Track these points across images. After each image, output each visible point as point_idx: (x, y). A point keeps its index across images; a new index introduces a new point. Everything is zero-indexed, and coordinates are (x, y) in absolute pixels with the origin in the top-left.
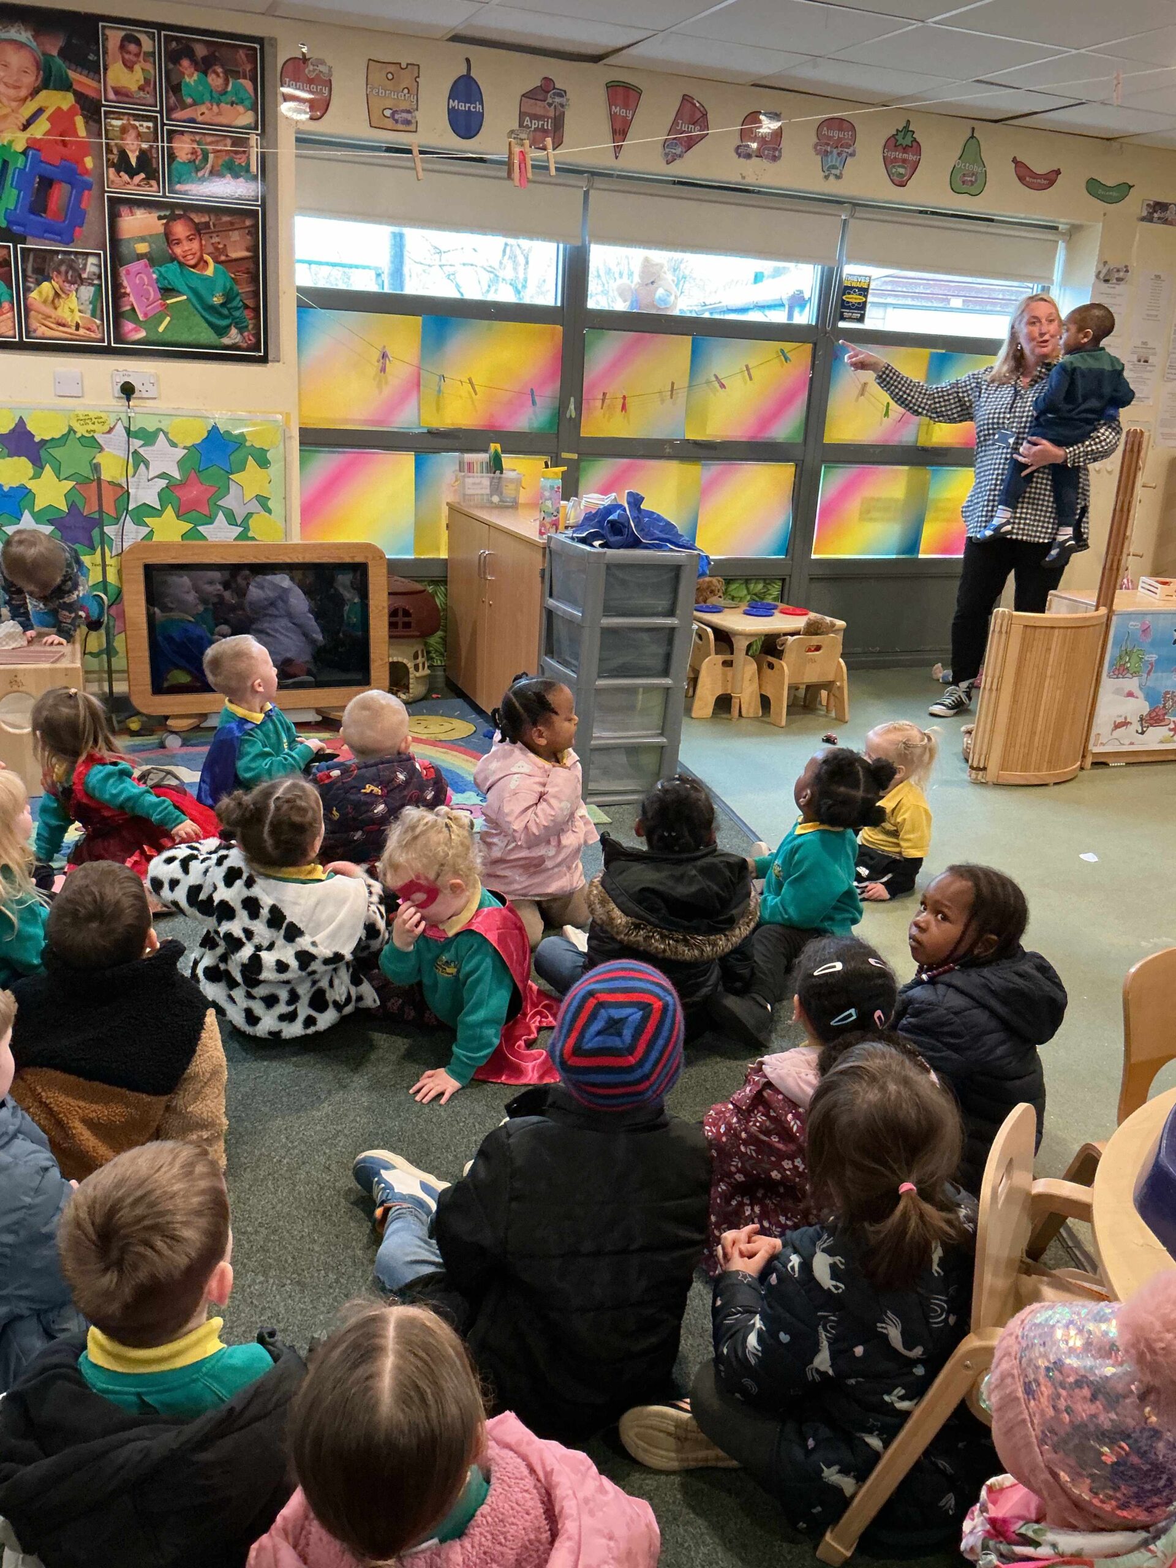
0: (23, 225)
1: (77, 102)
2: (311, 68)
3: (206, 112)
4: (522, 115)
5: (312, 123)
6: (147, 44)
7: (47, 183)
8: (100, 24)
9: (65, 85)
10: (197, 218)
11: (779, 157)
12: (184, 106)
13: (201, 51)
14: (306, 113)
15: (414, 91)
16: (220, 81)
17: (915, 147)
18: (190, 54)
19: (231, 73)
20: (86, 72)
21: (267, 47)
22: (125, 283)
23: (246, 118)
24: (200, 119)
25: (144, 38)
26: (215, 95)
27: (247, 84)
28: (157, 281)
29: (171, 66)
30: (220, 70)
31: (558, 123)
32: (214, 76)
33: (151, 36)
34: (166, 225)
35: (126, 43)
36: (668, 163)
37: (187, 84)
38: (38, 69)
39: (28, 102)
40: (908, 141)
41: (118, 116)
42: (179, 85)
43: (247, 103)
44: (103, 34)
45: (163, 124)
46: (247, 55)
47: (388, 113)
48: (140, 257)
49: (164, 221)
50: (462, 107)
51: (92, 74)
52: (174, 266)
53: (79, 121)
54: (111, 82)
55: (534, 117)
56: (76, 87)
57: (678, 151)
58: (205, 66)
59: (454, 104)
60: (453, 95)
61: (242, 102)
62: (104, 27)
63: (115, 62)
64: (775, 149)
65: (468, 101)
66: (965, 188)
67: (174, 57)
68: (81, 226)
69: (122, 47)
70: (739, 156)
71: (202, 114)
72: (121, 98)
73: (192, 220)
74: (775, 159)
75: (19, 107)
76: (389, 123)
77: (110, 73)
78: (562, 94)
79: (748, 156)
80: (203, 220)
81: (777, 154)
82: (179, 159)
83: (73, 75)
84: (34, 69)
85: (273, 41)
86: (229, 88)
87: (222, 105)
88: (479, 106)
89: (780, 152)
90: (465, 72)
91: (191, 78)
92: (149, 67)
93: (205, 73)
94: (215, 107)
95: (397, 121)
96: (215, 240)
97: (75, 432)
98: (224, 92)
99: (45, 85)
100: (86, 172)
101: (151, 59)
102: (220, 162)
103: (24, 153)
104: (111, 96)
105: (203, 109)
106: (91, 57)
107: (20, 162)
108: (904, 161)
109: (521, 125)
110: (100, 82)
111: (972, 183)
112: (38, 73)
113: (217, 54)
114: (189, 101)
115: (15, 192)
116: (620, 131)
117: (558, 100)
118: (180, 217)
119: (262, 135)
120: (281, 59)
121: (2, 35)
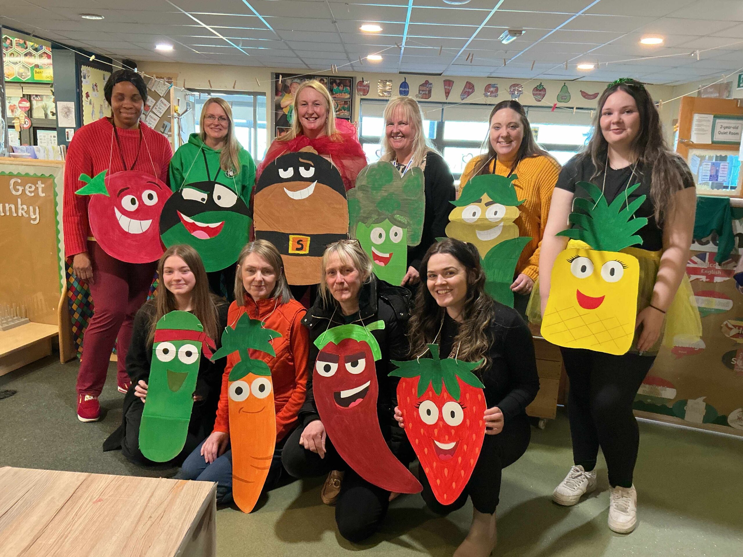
2: (365, 83)
4: (419, 91)
5: (364, 96)
6: (326, 81)
13: (338, 81)
16: (342, 88)
17: (544, 90)
18: (335, 82)
19: (345, 86)
21: (354, 80)
23: (348, 96)
24: (337, 97)
25: (325, 79)
27: (349, 88)
29: (331, 85)
30: (342, 85)
31: (430, 92)
33: (327, 79)
35: (321, 81)
36: (462, 100)
40: (541, 88)
42: (333, 89)
46: (349, 81)
47: (383, 92)
50: (403, 89)
55: (423, 91)
57: (465, 96)
58: (339, 85)
59: (401, 89)
60: (400, 87)
61: (347, 92)
64: (496, 94)
65: (405, 88)
66: (562, 101)
67: (332, 83)
70: (483, 96)
78: (431, 84)
79: (487, 96)
85: (355, 78)
87: (343, 93)
88: (408, 89)
89: (498, 95)
90: (404, 81)
91: (336, 88)
93: (339, 86)
94: (341, 94)
98: (343, 90)
102: (341, 107)
105: (338, 95)
108: (540, 94)
109: (419, 93)
111: (565, 99)
113: (342, 82)
114: (334, 93)
116: (447, 93)
117: (430, 86)
119: (352, 100)
120: (357, 82)
121: (294, 81)
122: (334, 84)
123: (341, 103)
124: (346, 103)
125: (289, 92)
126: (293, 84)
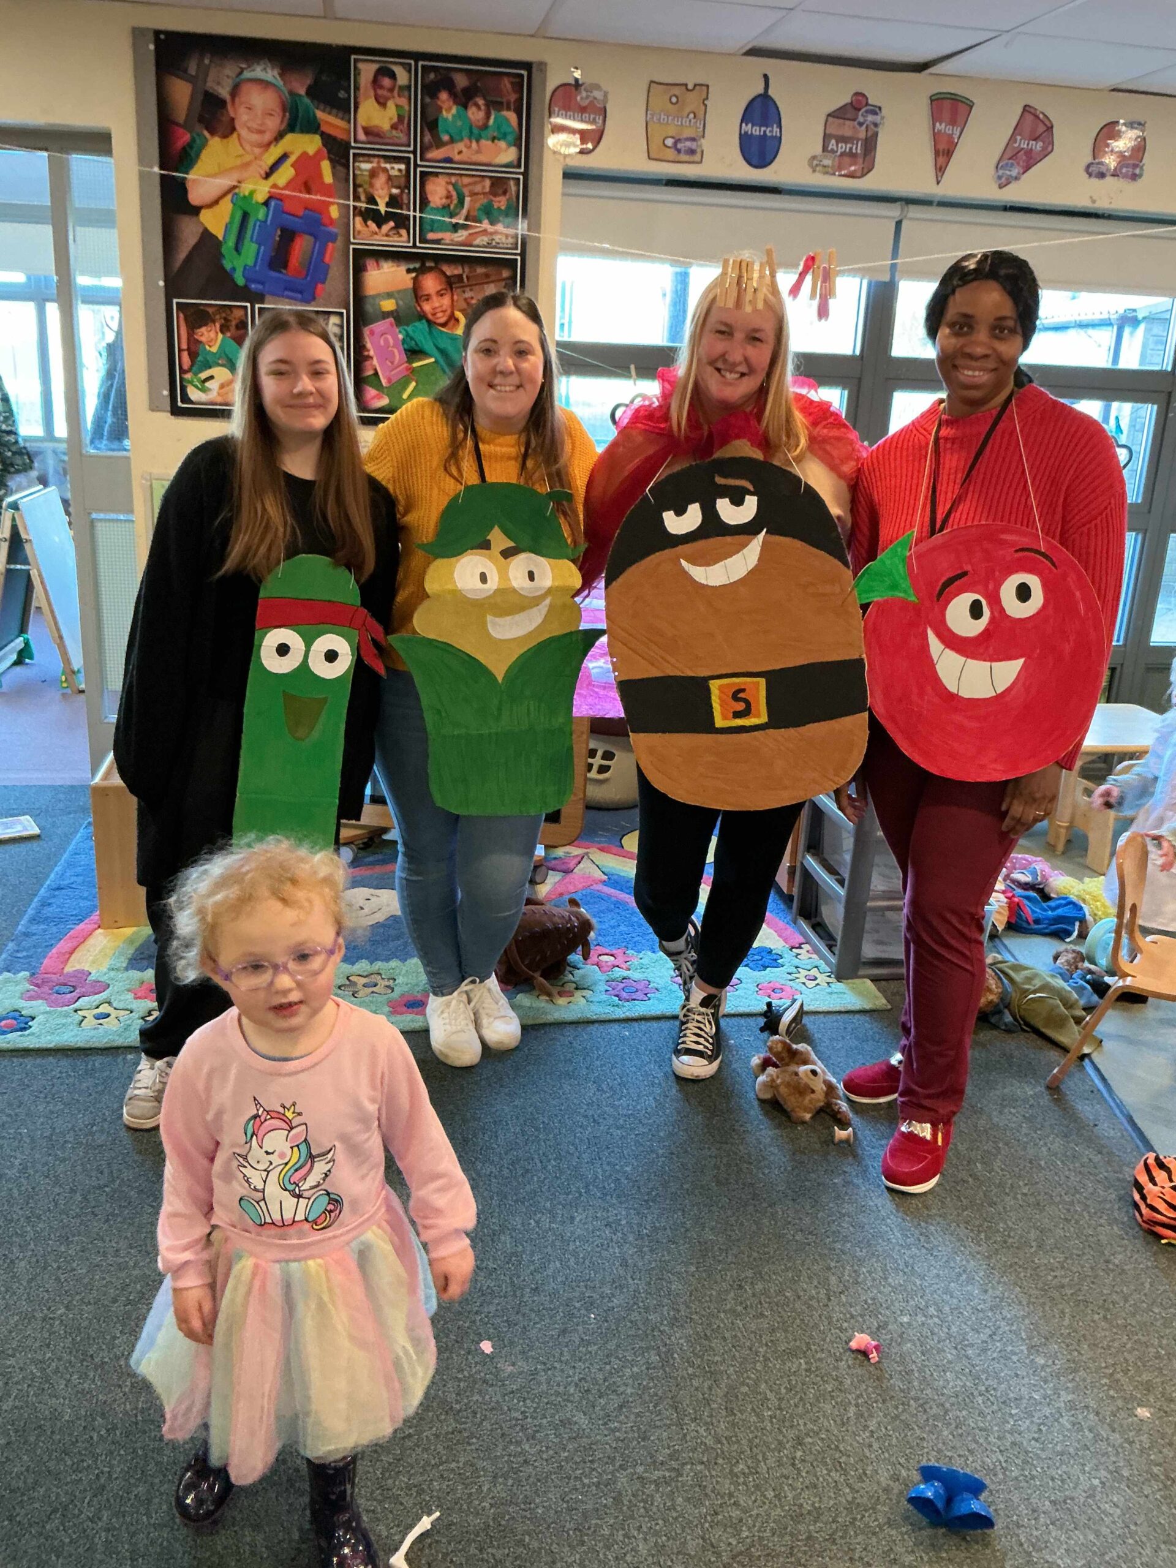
0: (263, 283)
1: (324, 145)
2: (584, 94)
3: (464, 150)
4: (826, 138)
5: (584, 157)
6: (402, 77)
7: (288, 236)
8: (353, 57)
9: (311, 127)
10: (450, 270)
11: (1140, 176)
12: (439, 144)
14: (575, 146)
15: (700, 117)
16: (481, 115)
19: (495, 104)
20: (334, 111)
21: (535, 73)
22: (369, 345)
23: (507, 154)
24: (457, 158)
25: (399, 71)
26: (475, 131)
27: (512, 116)
28: (404, 341)
30: (481, 102)
31: (870, 145)
32: (474, 109)
33: (408, 68)
34: (415, 279)
35: (380, 77)
36: (1001, 187)
37: (446, 120)
38: (284, 110)
39: (272, 147)
41: (368, 158)
42: (436, 120)
43: (510, 138)
44: (356, 68)
45: (416, 166)
46: (512, 83)
47: (669, 142)
48: (386, 315)
49: (414, 275)
50: (756, 131)
51: (340, 115)
52: (422, 325)
53: (326, 166)
54: (362, 120)
55: (841, 139)
56: (323, 128)
57: (1014, 172)
58: (464, 99)
59: (748, 128)
60: (744, 119)
61: (504, 137)
62: (356, 61)
63: (367, 98)
64: (1135, 166)
65: (764, 123)
67: (431, 90)
68: (324, 283)
69: (375, 82)
70: (1090, 175)
71: (460, 152)
72: (371, 139)
73: (444, 273)
74: (1134, 177)
75: (262, 154)
76: (671, 154)
77: (361, 110)
78: (876, 110)
79: (1102, 175)
80: (456, 272)
81: (1137, 171)
82: (432, 205)
83: (320, 115)
84: (278, 110)
85: (542, 66)
86: (491, 121)
87: (483, 142)
88: (776, 129)
89: (1142, 169)
90: (762, 91)
91: (449, 112)
92: (403, 101)
93: (466, 107)
94: (474, 145)
95: (679, 151)
96: (468, 294)
98: (485, 126)
99: (291, 128)
100: (332, 222)
101: (406, 93)
102: (478, 205)
103: (266, 204)
104: (362, 136)
106: (342, 94)
107: (261, 214)
109: (825, 149)
110: (349, 122)
112: (284, 116)
113: (479, 84)
114: (445, 138)
115: (254, 247)
116: (944, 152)
117: (870, 118)
118: (431, 269)
119: (526, 174)
120: (550, 86)
121: (247, 74)
122: (444, 96)
123: (478, 188)
124: (499, 185)
125: (229, 130)
126: (245, 88)
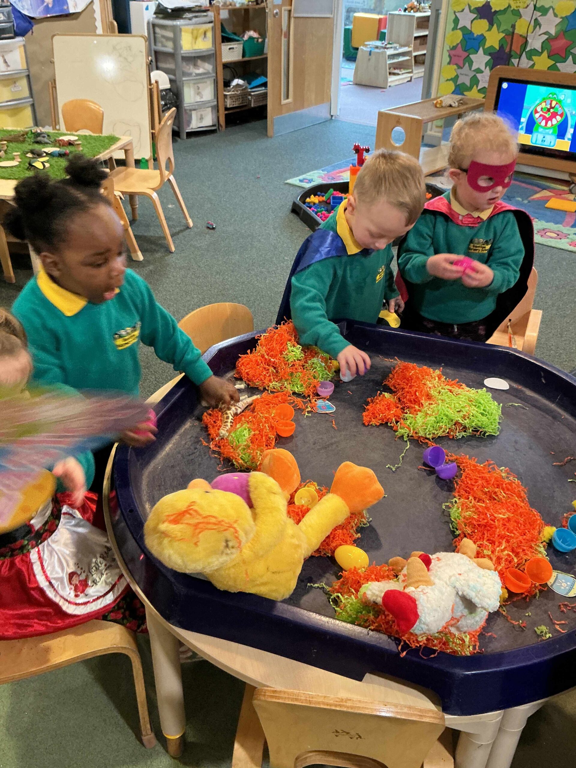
97: (511, 7)
